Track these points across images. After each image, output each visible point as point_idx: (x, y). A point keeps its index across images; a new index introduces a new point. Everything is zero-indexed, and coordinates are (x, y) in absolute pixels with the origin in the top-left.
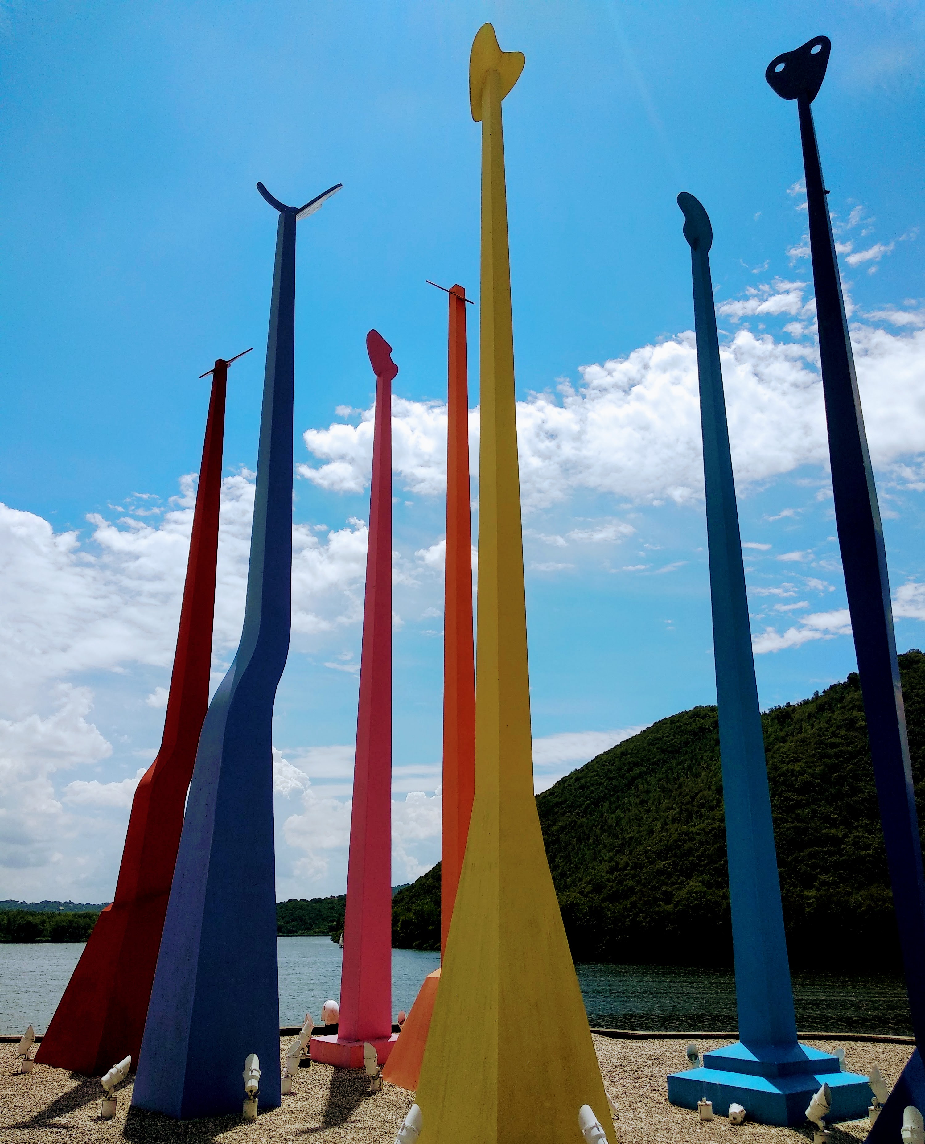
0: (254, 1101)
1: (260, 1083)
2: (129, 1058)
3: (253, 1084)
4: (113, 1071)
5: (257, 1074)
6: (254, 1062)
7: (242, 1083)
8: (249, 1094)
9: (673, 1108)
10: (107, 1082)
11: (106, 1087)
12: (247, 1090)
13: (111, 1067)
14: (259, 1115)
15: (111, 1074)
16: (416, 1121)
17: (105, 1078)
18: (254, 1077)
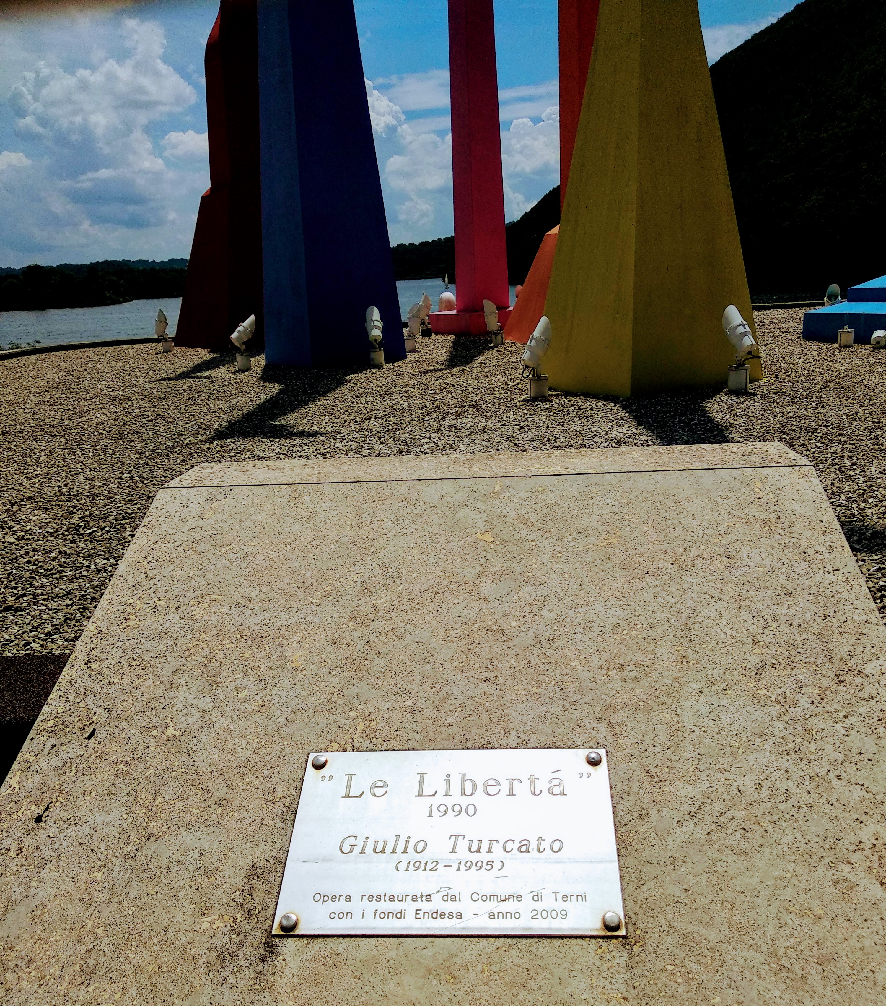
0: (380, 350)
1: (382, 332)
2: (252, 317)
3: (376, 333)
4: (240, 328)
5: (379, 324)
6: (375, 314)
7: (366, 333)
8: (374, 343)
9: (807, 342)
10: (237, 338)
11: (237, 344)
12: (371, 339)
13: (238, 326)
14: (386, 363)
15: (239, 332)
16: (544, 333)
17: (234, 336)
18: (377, 327)
